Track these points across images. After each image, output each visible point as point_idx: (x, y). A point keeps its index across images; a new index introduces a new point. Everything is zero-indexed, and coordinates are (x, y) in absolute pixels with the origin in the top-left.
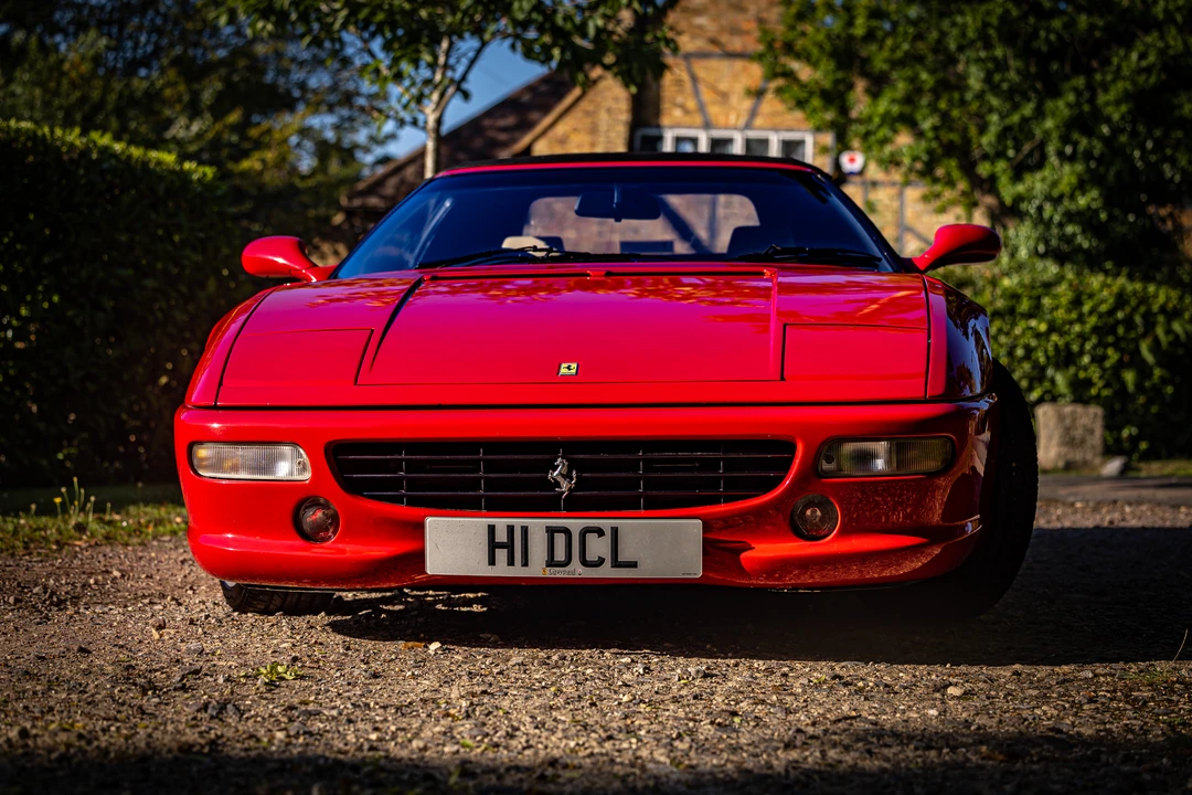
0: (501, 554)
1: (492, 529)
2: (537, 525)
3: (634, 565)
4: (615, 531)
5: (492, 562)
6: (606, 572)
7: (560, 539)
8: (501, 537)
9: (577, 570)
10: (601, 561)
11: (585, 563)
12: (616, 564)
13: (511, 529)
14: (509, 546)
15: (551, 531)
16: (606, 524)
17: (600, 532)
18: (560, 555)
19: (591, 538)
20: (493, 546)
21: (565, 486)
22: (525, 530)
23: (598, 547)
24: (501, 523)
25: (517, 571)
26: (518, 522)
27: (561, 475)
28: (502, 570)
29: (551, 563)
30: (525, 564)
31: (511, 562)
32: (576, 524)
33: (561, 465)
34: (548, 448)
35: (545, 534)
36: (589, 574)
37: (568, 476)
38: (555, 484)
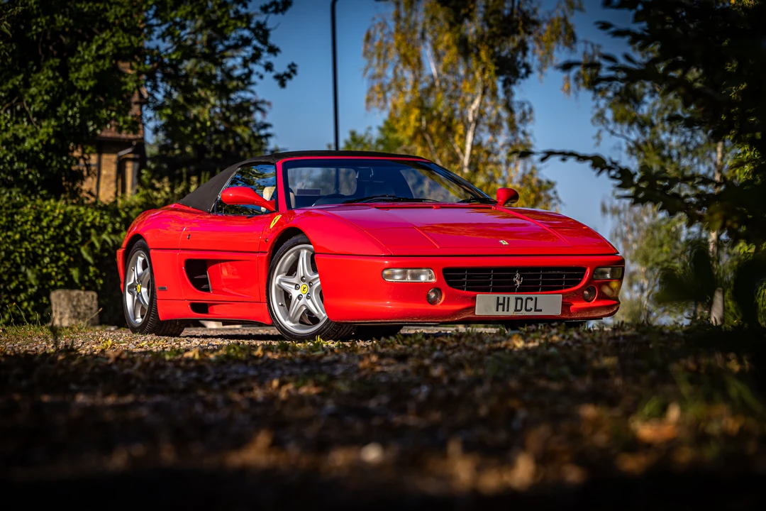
0: (501, 307)
1: (498, 298)
2: (513, 297)
3: (541, 311)
4: (536, 298)
5: (497, 310)
6: (533, 313)
7: (519, 301)
8: (501, 301)
9: (524, 313)
10: (531, 309)
11: (526, 310)
12: (536, 310)
13: (504, 298)
14: (503, 304)
15: (517, 299)
16: (533, 296)
17: (532, 299)
18: (519, 308)
19: (529, 301)
20: (498, 304)
21: (518, 283)
22: (509, 298)
23: (531, 305)
24: (501, 296)
25: (505, 313)
26: (506, 296)
27: (517, 279)
28: (501, 313)
29: (516, 310)
30: (508, 311)
31: (503, 310)
32: (524, 296)
33: (517, 276)
34: (513, 270)
35: (515, 300)
36: (528, 314)
37: (520, 280)
38: (516, 282)
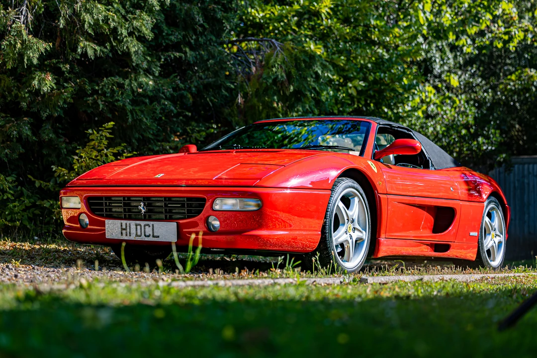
0: (124, 232)
1: (121, 223)
2: (133, 223)
3: (158, 237)
4: (153, 225)
5: (122, 234)
6: (151, 239)
7: (139, 228)
8: (124, 227)
9: (143, 238)
10: (149, 235)
11: (145, 235)
12: (154, 236)
13: (126, 224)
14: (126, 229)
15: (136, 225)
16: (151, 223)
17: (149, 226)
18: (139, 233)
19: (147, 227)
20: (122, 229)
21: (143, 211)
22: (130, 224)
23: (149, 231)
24: (124, 222)
25: (128, 238)
26: (128, 222)
27: (142, 208)
28: (124, 237)
29: (137, 235)
30: (130, 235)
31: (126, 235)
32: (143, 223)
33: (142, 204)
35: (135, 227)
36: (147, 239)
37: (144, 208)
38: (141, 210)
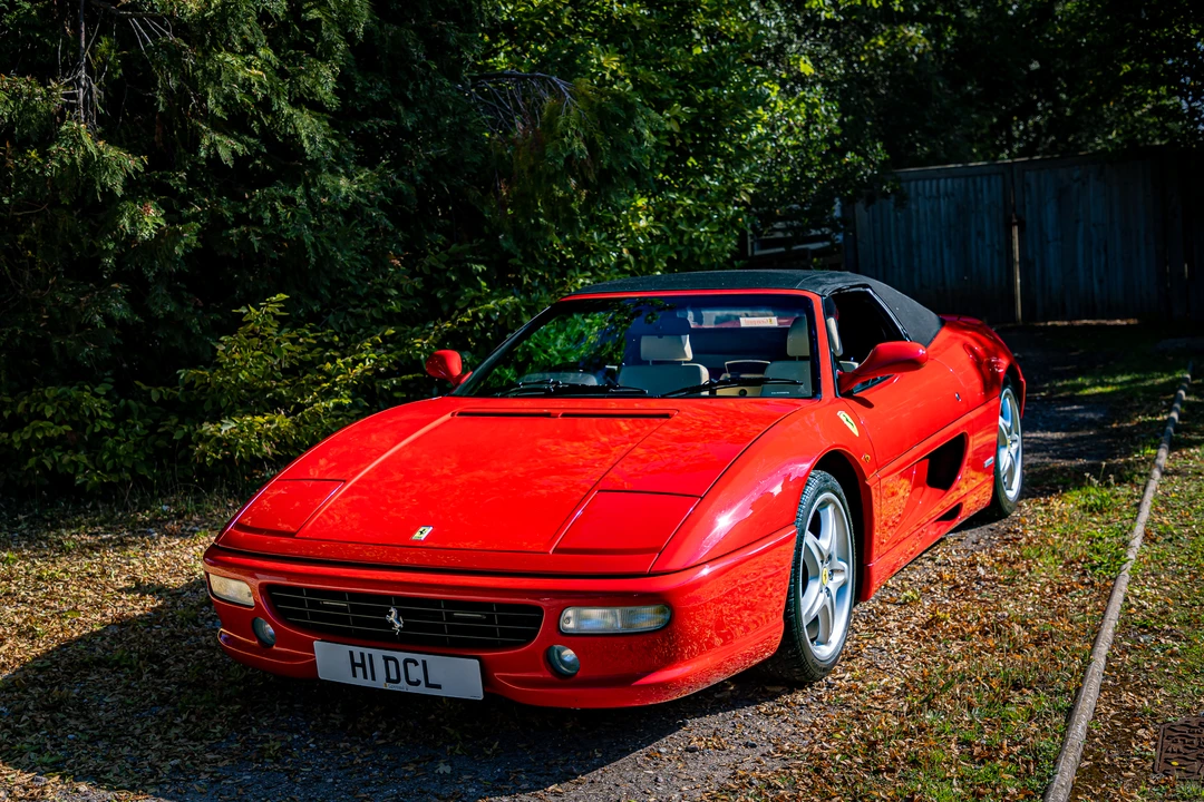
0: (359, 670)
1: (351, 653)
2: (379, 654)
3: (439, 687)
4: (424, 662)
5: (355, 675)
6: (422, 689)
7: (392, 665)
8: (358, 660)
9: (403, 686)
10: (418, 682)
11: (408, 682)
12: (428, 685)
13: (362, 655)
14: (363, 665)
15: (386, 659)
16: (419, 657)
17: (416, 663)
18: (393, 675)
19: (410, 664)
20: (354, 665)
21: (398, 625)
22: (370, 656)
24: (357, 650)
25: (368, 683)
26: (367, 651)
27: (394, 619)
28: (360, 681)
29: (389, 680)
30: (374, 679)
31: (365, 677)
32: (401, 656)
33: (394, 611)
34: (386, 601)
35: (382, 661)
36: (412, 689)
37: (398, 620)
38: (392, 624)
